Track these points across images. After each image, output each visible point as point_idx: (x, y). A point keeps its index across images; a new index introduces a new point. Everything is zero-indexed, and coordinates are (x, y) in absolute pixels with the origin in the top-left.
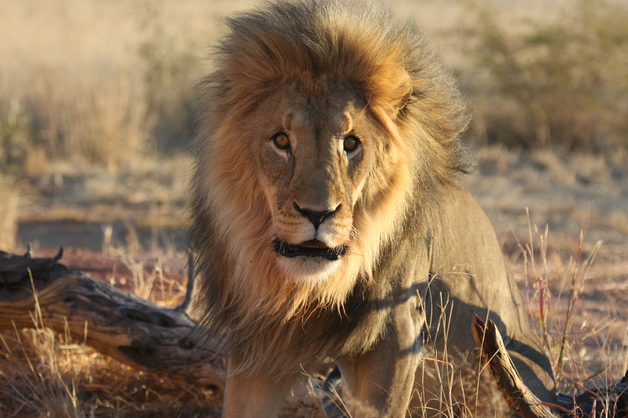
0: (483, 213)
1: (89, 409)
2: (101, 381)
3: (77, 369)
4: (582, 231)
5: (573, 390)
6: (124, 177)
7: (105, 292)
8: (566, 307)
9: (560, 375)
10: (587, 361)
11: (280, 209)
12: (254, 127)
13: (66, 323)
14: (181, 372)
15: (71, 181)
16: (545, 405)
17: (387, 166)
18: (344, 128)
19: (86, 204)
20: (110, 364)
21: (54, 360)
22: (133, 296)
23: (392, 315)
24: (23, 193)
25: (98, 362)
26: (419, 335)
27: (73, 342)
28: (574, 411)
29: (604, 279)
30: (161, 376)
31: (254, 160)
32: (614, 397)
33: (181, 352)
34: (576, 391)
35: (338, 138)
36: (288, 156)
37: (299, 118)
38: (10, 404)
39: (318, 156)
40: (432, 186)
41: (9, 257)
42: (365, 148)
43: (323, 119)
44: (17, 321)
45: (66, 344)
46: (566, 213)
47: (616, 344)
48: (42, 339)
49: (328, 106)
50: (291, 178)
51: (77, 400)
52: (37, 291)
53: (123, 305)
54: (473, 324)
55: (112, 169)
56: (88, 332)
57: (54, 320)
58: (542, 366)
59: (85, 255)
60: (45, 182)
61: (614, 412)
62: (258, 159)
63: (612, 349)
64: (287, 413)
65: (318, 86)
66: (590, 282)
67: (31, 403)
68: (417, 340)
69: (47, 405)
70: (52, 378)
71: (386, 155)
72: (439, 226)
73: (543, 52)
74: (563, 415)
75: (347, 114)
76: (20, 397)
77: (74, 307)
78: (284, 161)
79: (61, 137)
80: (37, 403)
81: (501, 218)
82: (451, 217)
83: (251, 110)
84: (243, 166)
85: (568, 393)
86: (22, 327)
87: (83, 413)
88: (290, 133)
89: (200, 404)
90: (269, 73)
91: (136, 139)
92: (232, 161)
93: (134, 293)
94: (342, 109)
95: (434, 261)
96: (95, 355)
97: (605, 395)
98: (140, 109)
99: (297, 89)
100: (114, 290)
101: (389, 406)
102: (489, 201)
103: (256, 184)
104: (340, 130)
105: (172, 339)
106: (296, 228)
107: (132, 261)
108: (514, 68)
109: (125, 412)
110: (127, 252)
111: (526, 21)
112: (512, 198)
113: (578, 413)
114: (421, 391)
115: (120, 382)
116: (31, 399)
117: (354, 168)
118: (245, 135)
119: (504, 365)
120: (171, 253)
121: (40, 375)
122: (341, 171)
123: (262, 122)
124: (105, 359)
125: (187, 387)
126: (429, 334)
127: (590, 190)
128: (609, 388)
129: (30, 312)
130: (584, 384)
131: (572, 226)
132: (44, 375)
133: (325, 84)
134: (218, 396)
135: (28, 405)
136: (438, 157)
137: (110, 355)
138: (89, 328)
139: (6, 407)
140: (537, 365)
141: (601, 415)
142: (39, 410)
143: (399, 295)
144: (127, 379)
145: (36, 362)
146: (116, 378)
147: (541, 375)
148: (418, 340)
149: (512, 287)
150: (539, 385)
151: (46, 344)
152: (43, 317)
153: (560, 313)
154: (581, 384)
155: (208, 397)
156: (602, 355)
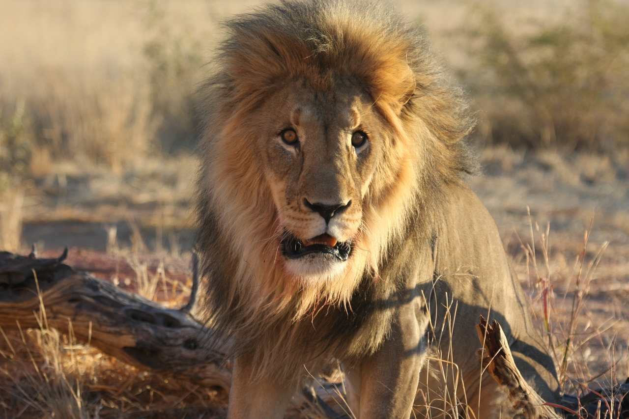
0: (487, 213)
1: (94, 410)
2: (106, 381)
3: (82, 370)
4: (587, 232)
5: (577, 390)
6: (128, 178)
7: (110, 293)
8: (570, 307)
9: (565, 377)
10: (592, 362)
11: (289, 204)
12: (260, 123)
13: (70, 324)
14: (185, 373)
15: (74, 181)
16: (550, 405)
17: (394, 161)
18: (352, 122)
19: (91, 205)
20: (114, 365)
21: (58, 360)
22: (137, 297)
23: (396, 316)
24: (27, 194)
25: (103, 362)
26: (423, 336)
27: (78, 343)
28: (579, 412)
29: (609, 279)
30: (165, 376)
31: (260, 155)
32: (619, 398)
33: (187, 353)
34: (580, 392)
35: (346, 133)
36: (296, 151)
37: (307, 113)
38: (14, 404)
39: (327, 151)
40: (436, 186)
41: (13, 258)
42: (372, 143)
43: (331, 114)
44: (21, 322)
45: (71, 344)
46: (571, 213)
47: (620, 344)
48: (47, 339)
49: (335, 101)
50: (300, 173)
51: (82, 400)
52: (42, 291)
53: (128, 306)
54: (478, 325)
55: (117, 170)
56: (92, 332)
57: (59, 321)
58: (545, 366)
59: (89, 256)
60: (49, 182)
61: (619, 413)
62: (264, 155)
63: (617, 349)
64: (291, 413)
65: (325, 81)
66: (595, 282)
67: (36, 403)
68: (421, 341)
69: (51, 406)
70: (56, 378)
71: (392, 150)
72: (444, 226)
73: (548, 52)
74: (567, 415)
75: (355, 108)
76: (25, 397)
77: (79, 307)
78: (292, 157)
79: (65, 137)
80: (41, 403)
81: (506, 219)
82: (456, 217)
83: (258, 106)
84: (249, 161)
85: (573, 394)
86: (27, 328)
87: (88, 413)
88: (298, 128)
89: (205, 405)
90: (276, 70)
91: (140, 140)
92: (237, 157)
93: (138, 293)
94: (350, 104)
95: (439, 260)
96: (99, 356)
97: (610, 395)
98: (145, 108)
99: (304, 85)
100: (118, 290)
101: (394, 406)
102: (493, 202)
103: (262, 179)
104: (348, 125)
105: (177, 339)
106: (306, 224)
107: (136, 261)
108: (518, 68)
109: (130, 412)
110: (131, 253)
111: (532, 21)
112: (516, 198)
113: (582, 414)
114: (425, 391)
115: (124, 383)
116: (36, 399)
117: (363, 163)
118: (251, 130)
119: (508, 365)
120: (175, 254)
121: (45, 375)
122: (350, 166)
123: (269, 119)
124: (110, 359)
125: (192, 388)
126: (434, 334)
127: (595, 190)
128: (614, 388)
129: (34, 312)
130: (588, 385)
131: (576, 226)
132: (48, 376)
133: (332, 80)
134: (223, 397)
135: (32, 405)
136: (442, 156)
137: (115, 356)
138: (93, 328)
139: (10, 408)
140: (541, 366)
141: (606, 415)
142: (44, 410)
143: (403, 296)
144: (131, 380)
145: (41, 363)
146: (121, 379)
147: (545, 376)
148: (423, 341)
149: (516, 287)
150: (543, 385)
151: (51, 344)
152: (48, 318)
153: (565, 313)
154: (586, 385)
155: (212, 398)
156: (607, 356)
